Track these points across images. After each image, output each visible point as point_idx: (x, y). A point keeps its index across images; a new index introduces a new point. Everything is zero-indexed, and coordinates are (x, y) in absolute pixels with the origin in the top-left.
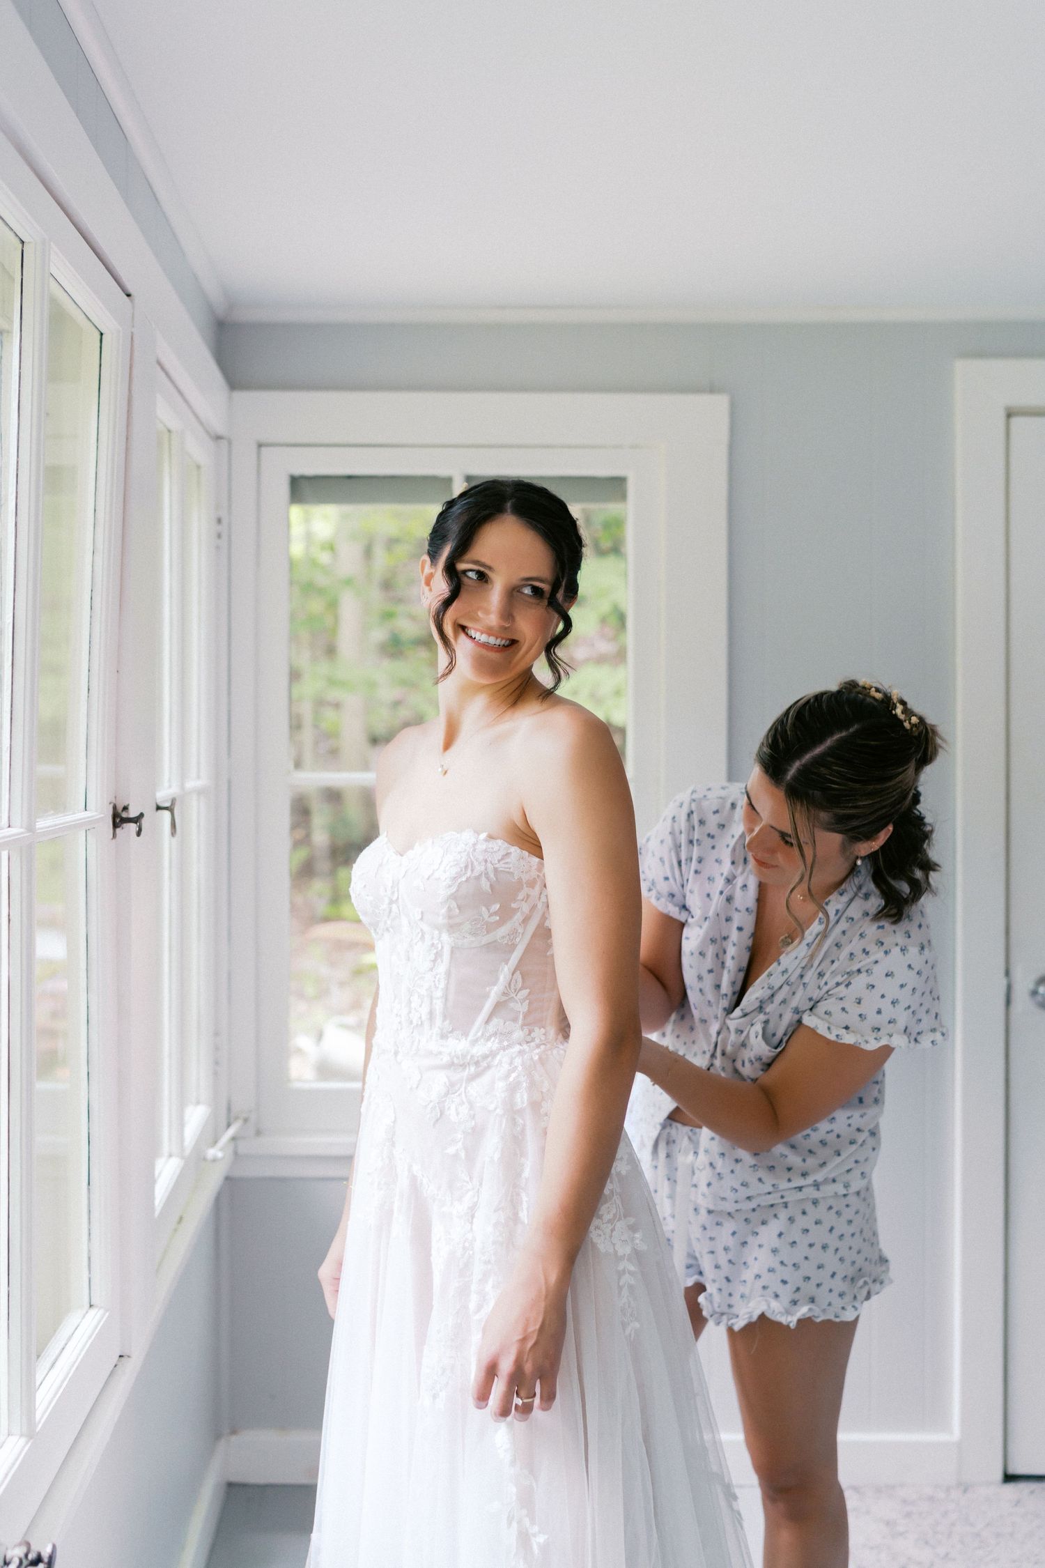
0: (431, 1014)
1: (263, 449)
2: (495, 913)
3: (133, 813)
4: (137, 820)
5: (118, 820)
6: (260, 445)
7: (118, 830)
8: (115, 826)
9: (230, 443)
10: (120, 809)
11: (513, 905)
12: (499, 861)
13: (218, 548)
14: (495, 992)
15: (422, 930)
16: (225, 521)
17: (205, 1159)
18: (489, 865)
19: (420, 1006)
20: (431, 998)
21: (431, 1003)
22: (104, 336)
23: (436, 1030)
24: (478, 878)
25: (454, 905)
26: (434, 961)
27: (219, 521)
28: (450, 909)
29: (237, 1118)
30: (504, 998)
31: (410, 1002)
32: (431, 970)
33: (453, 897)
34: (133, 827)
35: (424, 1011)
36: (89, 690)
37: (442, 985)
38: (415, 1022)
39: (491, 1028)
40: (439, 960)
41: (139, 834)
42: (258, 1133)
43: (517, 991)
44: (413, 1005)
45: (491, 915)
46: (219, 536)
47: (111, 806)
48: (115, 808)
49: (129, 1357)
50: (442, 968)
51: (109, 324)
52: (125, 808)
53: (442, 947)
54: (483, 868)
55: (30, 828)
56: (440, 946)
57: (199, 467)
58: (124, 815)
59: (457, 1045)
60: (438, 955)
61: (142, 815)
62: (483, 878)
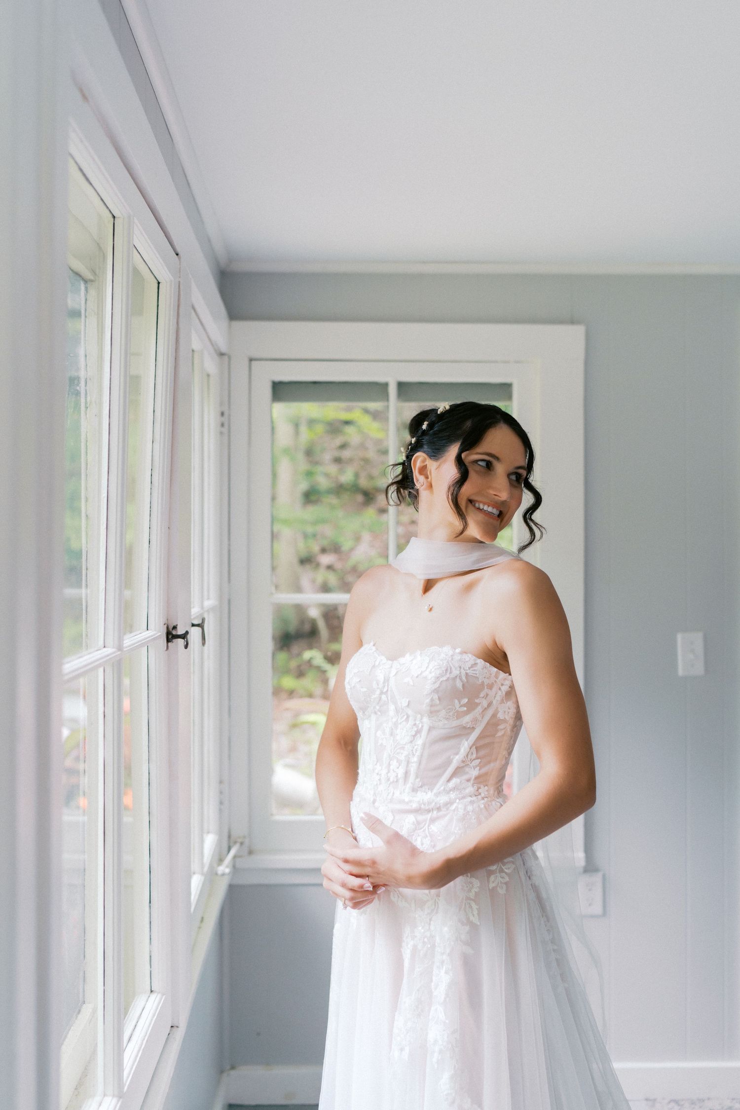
0: (407, 774)
1: (253, 363)
2: (464, 705)
3: (180, 631)
4: (184, 636)
5: (170, 637)
6: (251, 360)
7: (169, 644)
8: (168, 640)
9: (229, 358)
10: (171, 628)
11: (477, 701)
12: (469, 668)
13: (221, 433)
14: (456, 760)
15: (407, 714)
16: (226, 414)
17: (216, 874)
18: (462, 670)
19: (398, 768)
20: (408, 762)
21: (407, 766)
22: (160, 285)
23: (409, 785)
24: (454, 679)
25: (436, 697)
26: (414, 736)
27: (222, 414)
28: (432, 700)
29: (235, 842)
30: (463, 765)
31: (389, 765)
32: (411, 742)
33: (436, 691)
34: (181, 642)
35: (401, 772)
36: (149, 542)
37: (418, 753)
38: (391, 780)
39: (451, 784)
40: (419, 735)
41: (186, 647)
42: (251, 852)
43: (472, 761)
44: (392, 767)
45: (461, 706)
46: (223, 425)
47: (166, 626)
48: (168, 628)
49: (177, 1027)
50: (420, 742)
51: (164, 275)
52: (175, 628)
53: (422, 726)
54: (458, 672)
55: (120, 648)
56: (420, 726)
57: (208, 375)
58: (174, 633)
59: (425, 796)
60: (418, 732)
61: (187, 633)
62: (458, 680)
